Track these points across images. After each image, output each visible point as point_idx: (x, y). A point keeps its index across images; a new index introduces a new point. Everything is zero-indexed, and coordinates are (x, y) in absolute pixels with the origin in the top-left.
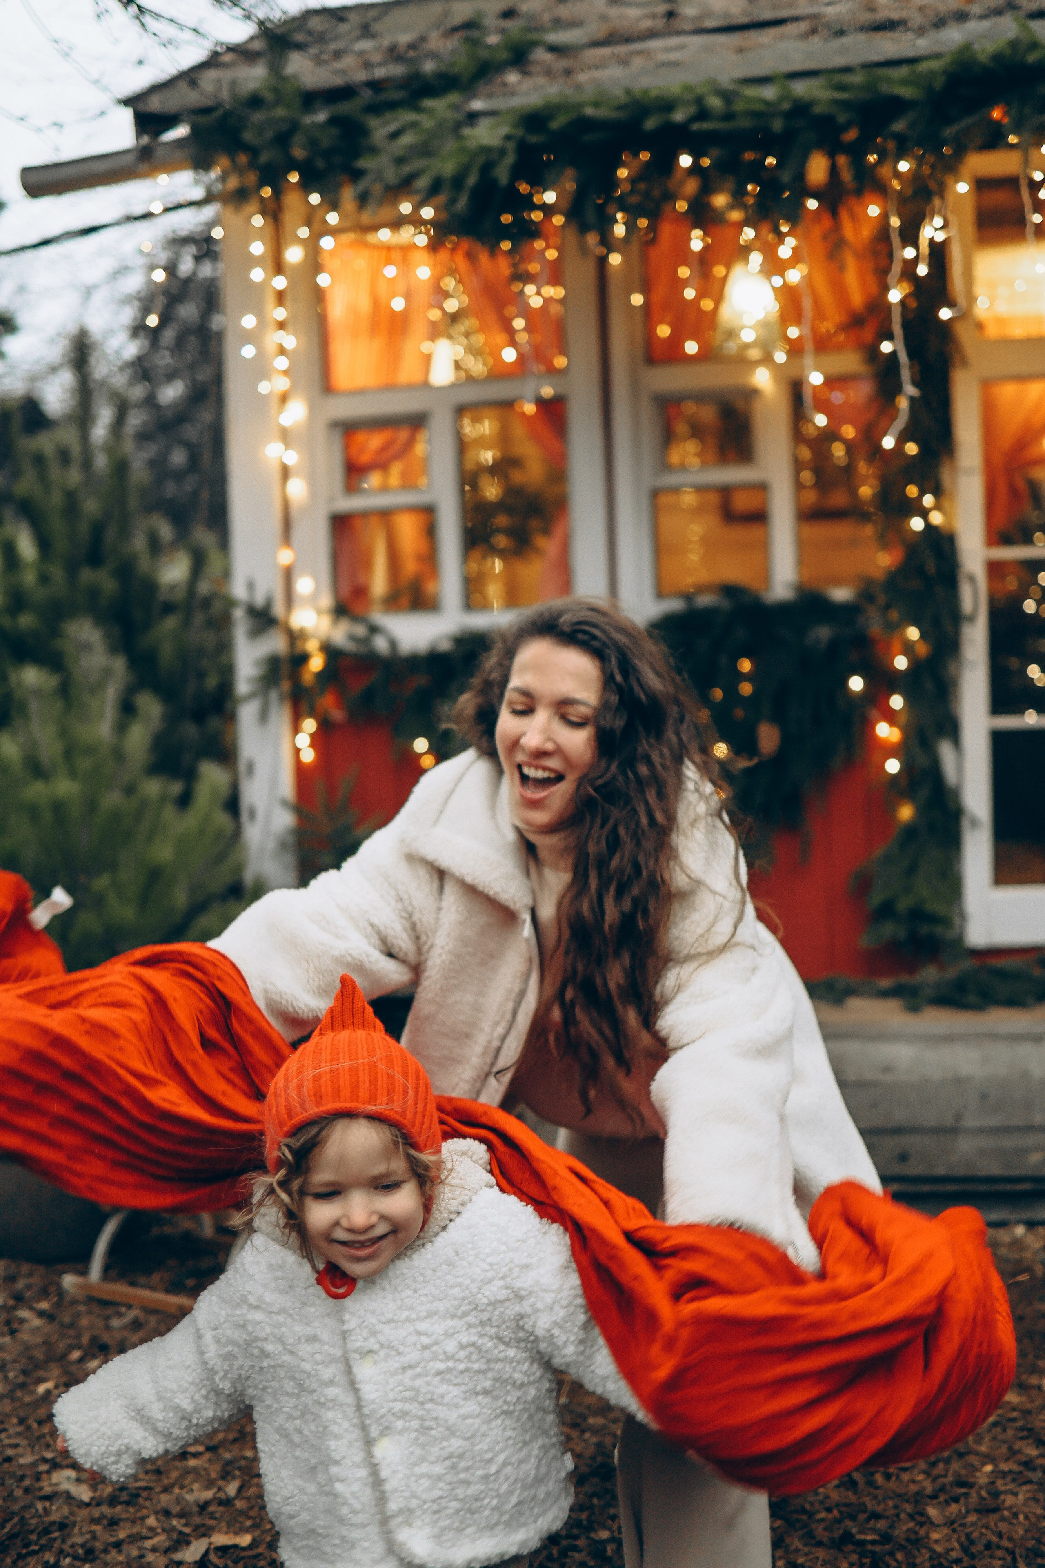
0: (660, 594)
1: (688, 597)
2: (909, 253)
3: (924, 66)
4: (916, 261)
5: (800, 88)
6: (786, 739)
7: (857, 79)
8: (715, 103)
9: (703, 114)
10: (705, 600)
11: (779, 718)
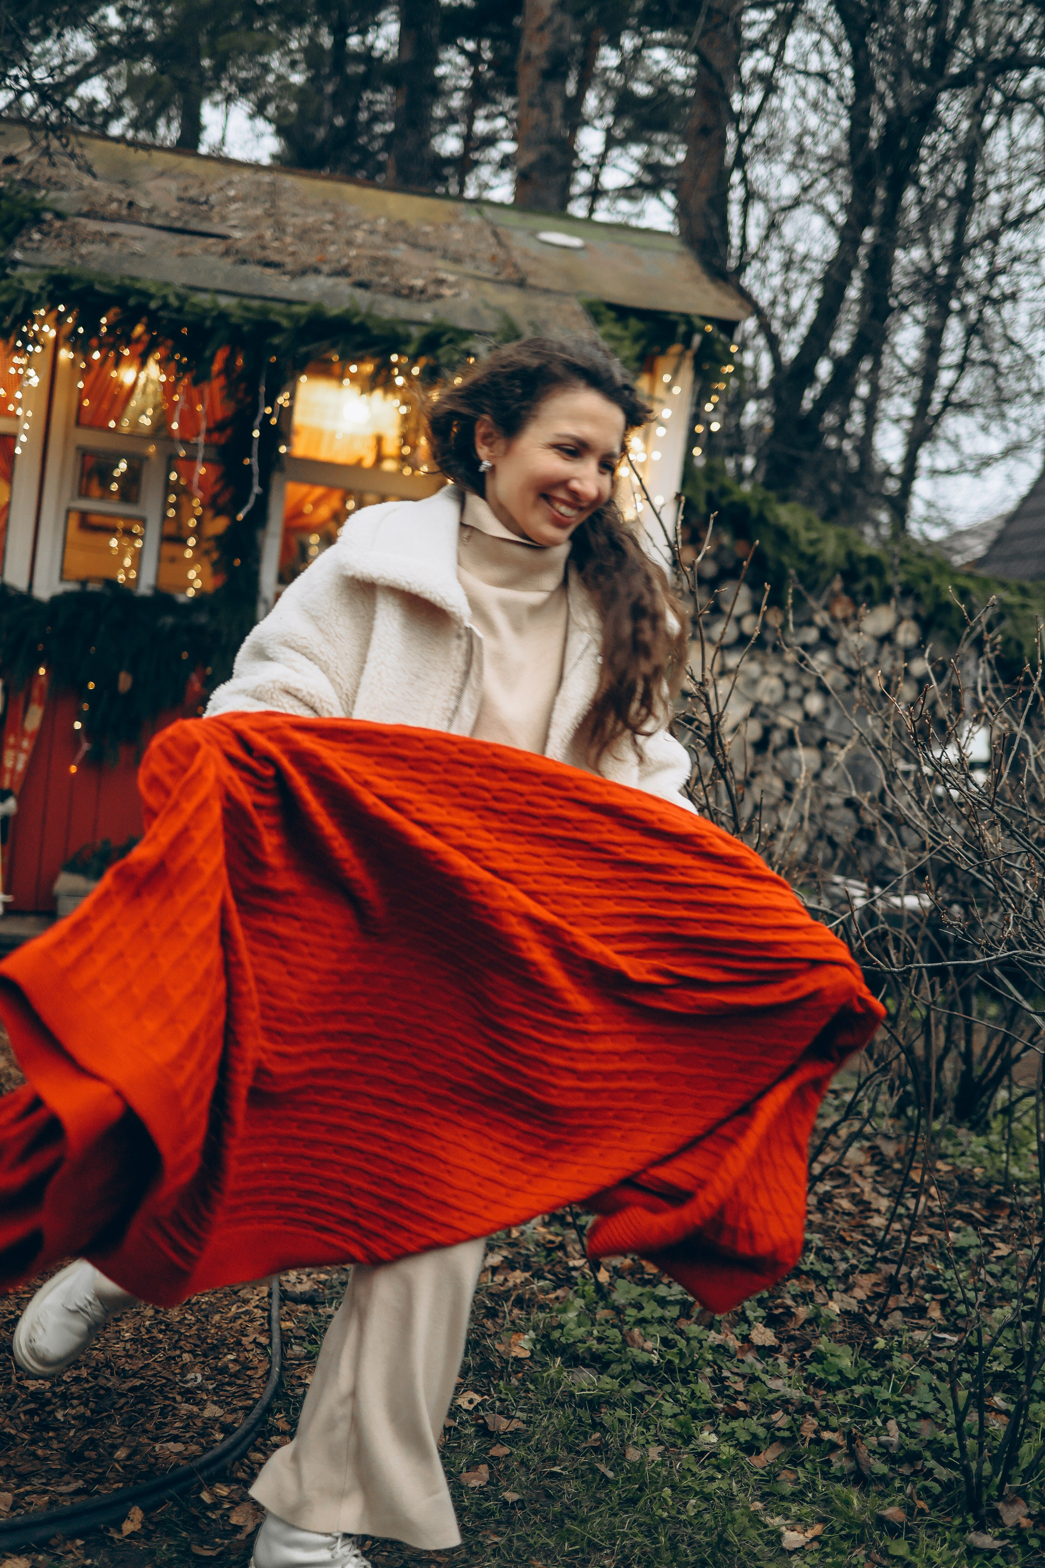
0: (62, 579)
1: (84, 583)
2: (268, 410)
3: (297, 309)
4: (270, 416)
5: (224, 302)
6: (135, 683)
7: (255, 304)
8: (173, 301)
9: (165, 306)
10: (93, 587)
11: (133, 671)
